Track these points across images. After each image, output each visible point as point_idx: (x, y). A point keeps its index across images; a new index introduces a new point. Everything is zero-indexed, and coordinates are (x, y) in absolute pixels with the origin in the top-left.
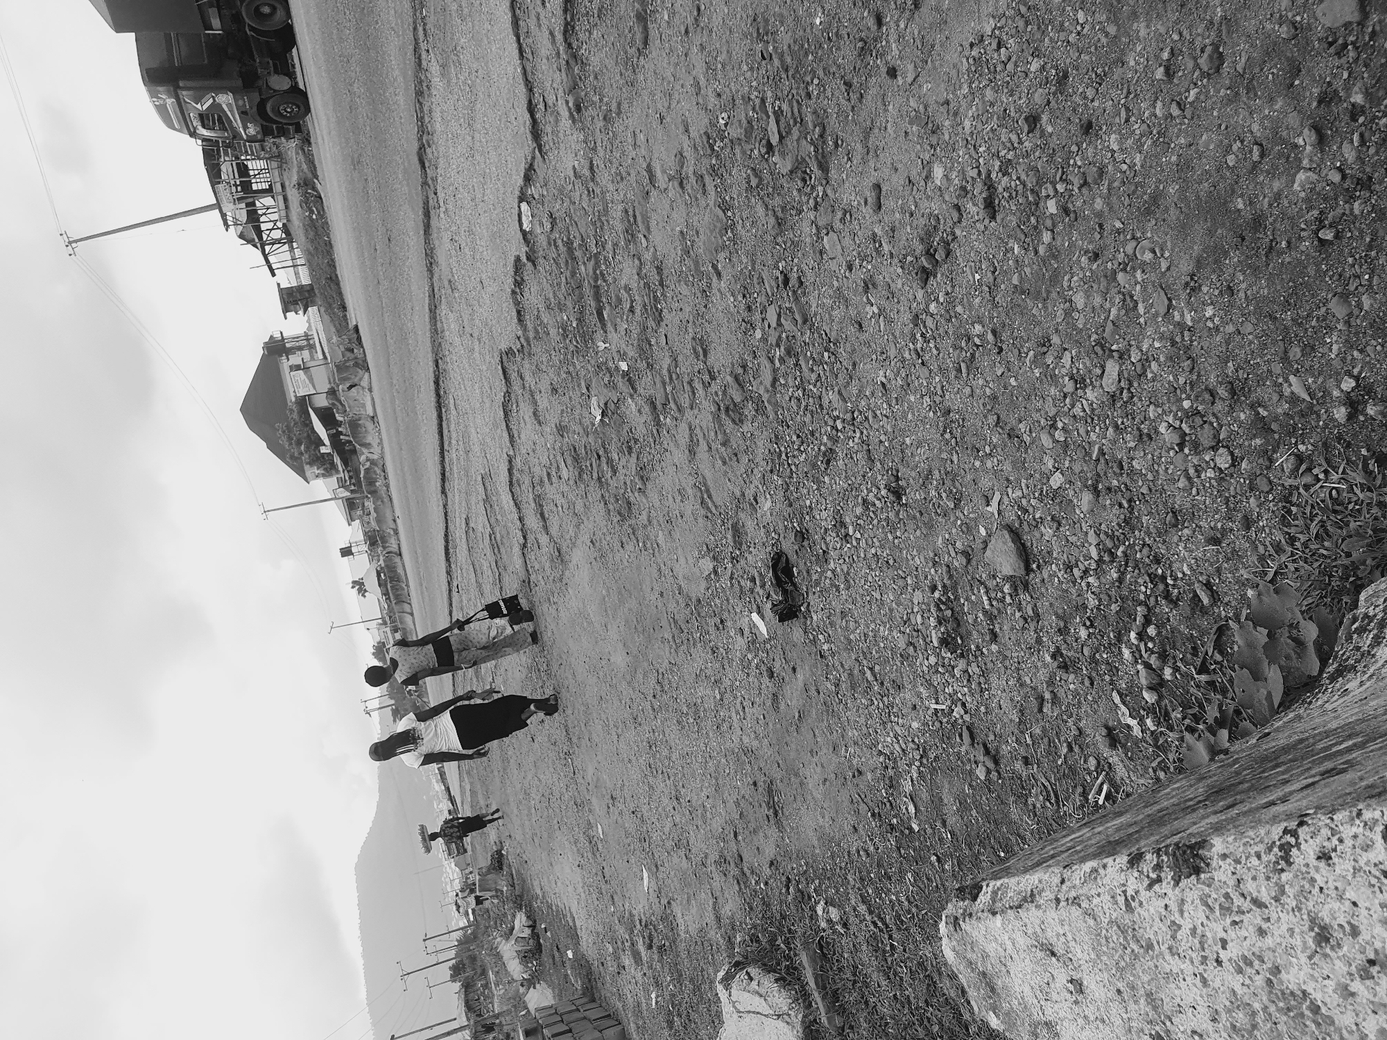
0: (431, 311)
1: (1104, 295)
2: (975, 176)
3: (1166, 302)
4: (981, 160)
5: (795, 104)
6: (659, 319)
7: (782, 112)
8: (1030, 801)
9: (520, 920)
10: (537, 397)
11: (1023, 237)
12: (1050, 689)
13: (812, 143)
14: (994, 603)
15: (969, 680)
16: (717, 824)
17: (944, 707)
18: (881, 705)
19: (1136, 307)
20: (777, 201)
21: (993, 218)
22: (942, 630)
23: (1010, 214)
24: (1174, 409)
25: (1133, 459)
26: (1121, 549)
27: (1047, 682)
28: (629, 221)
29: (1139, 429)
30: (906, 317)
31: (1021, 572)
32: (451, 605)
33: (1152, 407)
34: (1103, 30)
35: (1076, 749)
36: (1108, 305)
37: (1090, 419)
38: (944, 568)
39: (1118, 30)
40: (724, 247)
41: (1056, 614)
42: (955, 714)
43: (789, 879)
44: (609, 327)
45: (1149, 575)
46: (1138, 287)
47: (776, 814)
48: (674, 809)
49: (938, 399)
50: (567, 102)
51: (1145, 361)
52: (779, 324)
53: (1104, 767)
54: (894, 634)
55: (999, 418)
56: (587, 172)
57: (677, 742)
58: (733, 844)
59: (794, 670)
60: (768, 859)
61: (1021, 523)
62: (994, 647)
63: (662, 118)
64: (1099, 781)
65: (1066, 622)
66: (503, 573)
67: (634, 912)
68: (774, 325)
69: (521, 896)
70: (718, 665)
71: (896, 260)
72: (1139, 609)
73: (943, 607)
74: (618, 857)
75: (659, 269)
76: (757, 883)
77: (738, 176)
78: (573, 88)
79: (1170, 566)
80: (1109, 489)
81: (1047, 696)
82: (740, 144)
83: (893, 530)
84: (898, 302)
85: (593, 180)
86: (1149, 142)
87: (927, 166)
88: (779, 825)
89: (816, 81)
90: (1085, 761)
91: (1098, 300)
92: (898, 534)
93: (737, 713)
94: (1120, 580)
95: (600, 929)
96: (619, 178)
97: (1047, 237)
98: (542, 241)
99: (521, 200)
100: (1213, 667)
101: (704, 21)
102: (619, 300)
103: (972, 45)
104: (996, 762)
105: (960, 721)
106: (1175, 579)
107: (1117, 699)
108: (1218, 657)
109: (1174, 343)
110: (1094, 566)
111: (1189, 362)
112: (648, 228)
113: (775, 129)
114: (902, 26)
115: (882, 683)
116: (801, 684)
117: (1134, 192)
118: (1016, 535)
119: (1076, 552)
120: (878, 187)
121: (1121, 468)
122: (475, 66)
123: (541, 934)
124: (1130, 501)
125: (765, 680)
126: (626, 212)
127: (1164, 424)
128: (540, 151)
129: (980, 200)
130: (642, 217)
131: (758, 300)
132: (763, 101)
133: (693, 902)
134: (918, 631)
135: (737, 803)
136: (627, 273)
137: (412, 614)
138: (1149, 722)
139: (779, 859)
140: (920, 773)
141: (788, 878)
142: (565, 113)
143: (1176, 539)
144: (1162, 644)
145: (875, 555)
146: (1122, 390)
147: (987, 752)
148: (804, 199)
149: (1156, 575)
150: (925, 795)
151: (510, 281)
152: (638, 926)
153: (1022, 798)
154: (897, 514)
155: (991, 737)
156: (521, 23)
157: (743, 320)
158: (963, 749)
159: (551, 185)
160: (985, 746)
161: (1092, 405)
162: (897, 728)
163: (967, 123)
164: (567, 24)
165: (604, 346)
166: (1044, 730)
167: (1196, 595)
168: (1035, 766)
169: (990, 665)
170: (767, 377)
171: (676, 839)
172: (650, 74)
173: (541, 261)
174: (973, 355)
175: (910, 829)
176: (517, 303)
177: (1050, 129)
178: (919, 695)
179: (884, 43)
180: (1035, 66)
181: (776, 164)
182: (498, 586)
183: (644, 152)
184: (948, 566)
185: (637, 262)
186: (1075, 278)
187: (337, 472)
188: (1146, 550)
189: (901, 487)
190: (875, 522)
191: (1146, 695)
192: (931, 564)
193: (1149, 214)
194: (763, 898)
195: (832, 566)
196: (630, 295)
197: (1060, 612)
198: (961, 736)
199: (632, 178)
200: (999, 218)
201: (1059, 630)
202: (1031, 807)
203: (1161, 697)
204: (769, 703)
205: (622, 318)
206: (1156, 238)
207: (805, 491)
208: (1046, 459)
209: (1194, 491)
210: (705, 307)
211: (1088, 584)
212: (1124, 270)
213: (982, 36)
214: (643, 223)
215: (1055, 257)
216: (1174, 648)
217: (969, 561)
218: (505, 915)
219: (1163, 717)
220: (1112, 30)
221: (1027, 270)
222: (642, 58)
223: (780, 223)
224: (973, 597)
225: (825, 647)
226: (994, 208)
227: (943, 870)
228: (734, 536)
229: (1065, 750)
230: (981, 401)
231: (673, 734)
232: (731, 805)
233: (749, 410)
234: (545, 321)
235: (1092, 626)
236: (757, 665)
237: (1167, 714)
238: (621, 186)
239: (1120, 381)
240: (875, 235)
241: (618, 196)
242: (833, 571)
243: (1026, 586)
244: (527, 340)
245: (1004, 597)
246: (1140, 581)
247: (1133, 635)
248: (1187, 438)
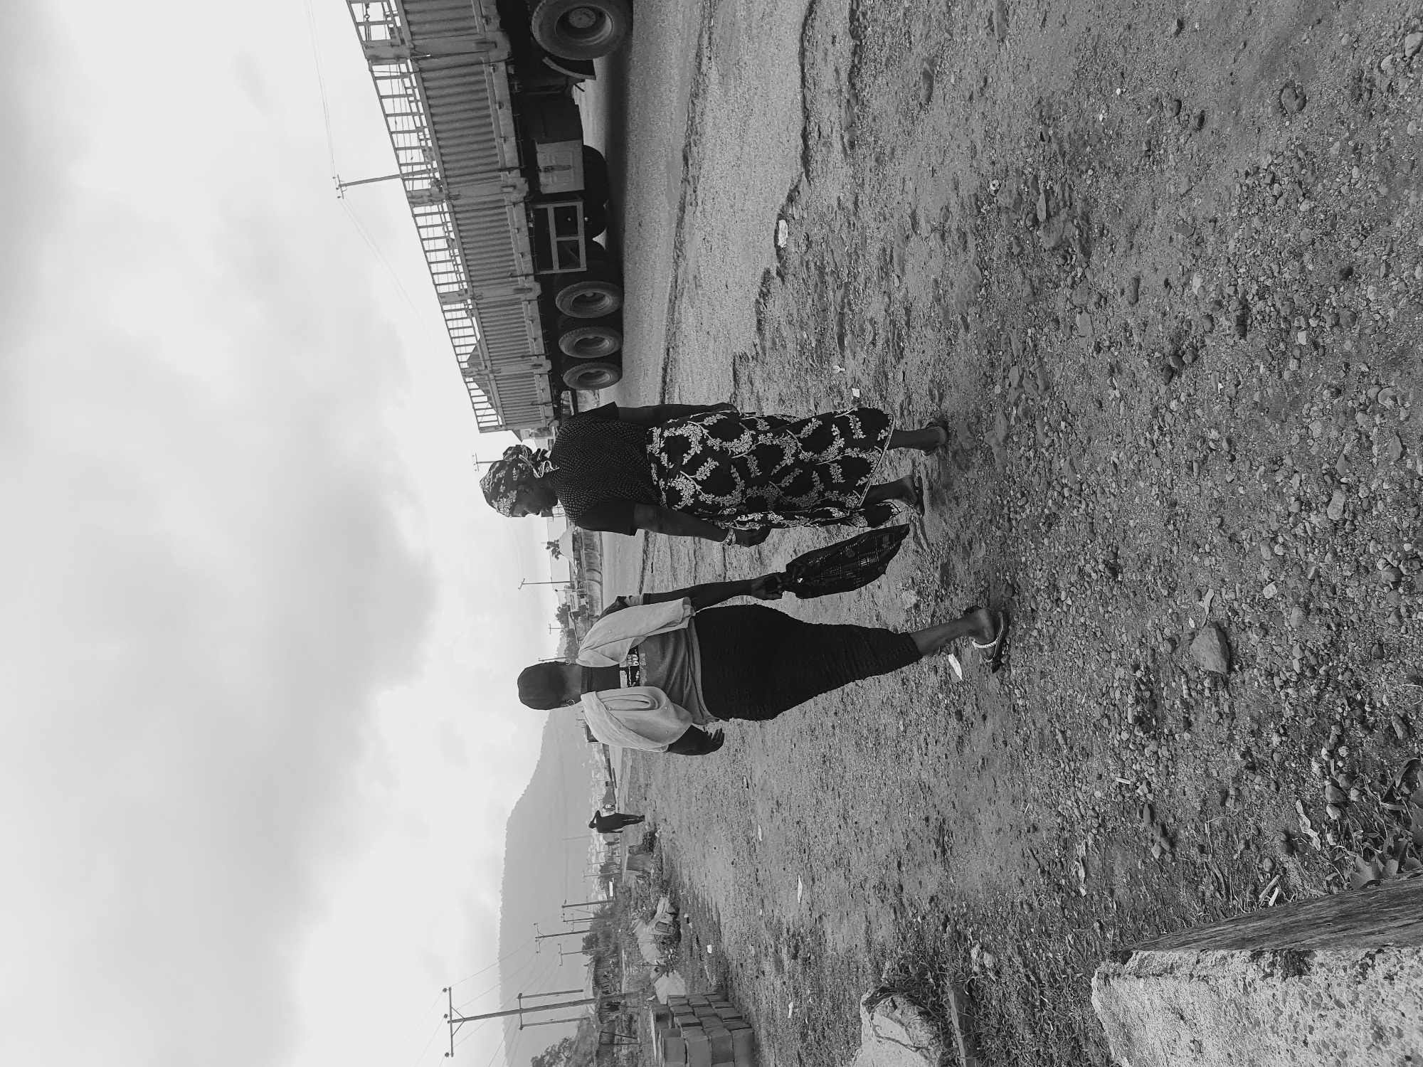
0: (670, 300)
1: (1341, 430)
2: (1231, 294)
3: (1401, 449)
4: (1239, 280)
5: (1067, 189)
6: (900, 355)
7: (1053, 192)
8: (1201, 888)
9: (663, 906)
10: (764, 404)
11: (1269, 359)
12: (1236, 786)
13: (1078, 227)
14: (1193, 694)
15: (1157, 762)
16: (881, 851)
17: (1129, 783)
18: (1067, 769)
19: (1370, 448)
20: (1035, 272)
21: (1243, 335)
22: (1139, 709)
23: (1260, 336)
24: (1395, 549)
25: (1347, 587)
26: (1323, 668)
27: (1233, 778)
28: (885, 260)
29: (1357, 560)
30: (1147, 408)
31: (1223, 670)
32: (642, 582)
33: (1373, 543)
34: (1374, 189)
35: (1253, 848)
36: (1343, 439)
37: (1310, 540)
38: (1150, 651)
39: (1389, 192)
40: (975, 303)
41: (1252, 718)
42: (1138, 791)
43: (947, 919)
44: (848, 353)
45: (1348, 699)
46: (1375, 430)
47: (944, 852)
48: (840, 826)
49: (1166, 491)
50: (842, 137)
51: (1373, 498)
52: (1020, 385)
53: (1278, 869)
54: (1091, 703)
55: (1222, 521)
56: (850, 206)
57: (852, 762)
58: (895, 874)
59: (984, 717)
60: (929, 895)
61: (1230, 624)
62: (1186, 736)
63: (934, 171)
64: (1272, 883)
65: (1260, 725)
66: (700, 563)
67: (783, 920)
68: (1014, 385)
69: (668, 882)
70: (906, 697)
71: (1143, 353)
72: (1333, 728)
73: (1143, 687)
74: (774, 862)
75: (908, 311)
76: (914, 916)
77: (1000, 242)
78: (851, 126)
79: (1370, 694)
80: (1320, 610)
81: (1232, 792)
82: (1007, 213)
83: (1105, 604)
84: (1141, 392)
85: (855, 214)
86: (1405, 300)
87: (1187, 273)
88: (945, 862)
89: (1090, 172)
90: (1261, 861)
91: (1334, 434)
92: (1109, 609)
93: (919, 748)
94: (1319, 697)
95: (744, 929)
96: (882, 218)
97: (1293, 365)
98: (794, 260)
99: (780, 217)
100: (1398, 798)
101: (989, 92)
102: (863, 330)
103: (1247, 174)
104: (1172, 845)
105: (1143, 799)
106: (1374, 707)
107: (1300, 809)
108: (1406, 790)
109: (1402, 488)
110: (1294, 679)
111: (1415, 509)
112: (903, 270)
113: (1044, 207)
114: (1182, 141)
115: (1071, 748)
116: (989, 733)
117: (1384, 342)
118: (1223, 633)
119: (1279, 662)
120: (1137, 280)
121: (1335, 593)
122: (756, 83)
123: (683, 923)
124: (1339, 625)
125: (954, 722)
126: (884, 250)
127: (1382, 561)
128: (807, 176)
129: (1233, 316)
130: (899, 260)
131: (1003, 358)
132: (1036, 178)
133: (845, 921)
134: (1115, 705)
135: (906, 835)
136: (874, 307)
137: (601, 583)
138: (1329, 837)
139: (940, 895)
140: (1095, 840)
141: (947, 917)
142: (837, 146)
143: (1378, 670)
144: (1352, 766)
145: (1084, 624)
146: (1345, 521)
147: (1165, 833)
148: (1063, 276)
149: (1355, 700)
150: (1096, 862)
151: (757, 290)
152: (785, 934)
153: (1194, 883)
154: (1111, 589)
155: (1171, 820)
156: (807, 54)
157: (985, 374)
158: (1143, 825)
159: (812, 210)
160: (1163, 827)
161: (1314, 528)
162: (1078, 793)
163: (1231, 243)
164: (853, 66)
165: (839, 369)
166: (1224, 823)
167: (1391, 727)
168: (1210, 856)
169: (1180, 752)
170: (1000, 432)
171: (838, 856)
172: (928, 129)
173: (791, 277)
174: (1206, 457)
175: (1078, 893)
176: (759, 312)
177: (1310, 267)
178: (1106, 766)
179: (1162, 152)
180: (1304, 207)
181: (1039, 238)
182: (693, 574)
183: (910, 199)
184: (1153, 650)
185: (887, 299)
186: (1315, 408)
187: (550, 434)
188: (1348, 674)
189: (1119, 565)
190: (1089, 592)
191: (1329, 810)
192: (1137, 644)
193: (1396, 365)
194: (918, 931)
195: (1039, 625)
196: (874, 328)
197: (1256, 714)
198: (1141, 813)
199: (895, 221)
200: (1249, 336)
201: (1252, 731)
202: (1200, 894)
203: (1343, 816)
204: (953, 745)
205: (862, 347)
206: (1399, 388)
207: (1022, 548)
208: (1262, 569)
209: (1403, 631)
210: (948, 354)
211: (1287, 695)
212: (1364, 411)
213: (1258, 168)
214: (899, 264)
215: (1298, 385)
216: (1363, 772)
217: (1174, 649)
218: (648, 897)
219: (1344, 835)
220: (1383, 190)
221: (1270, 391)
222: (922, 112)
223: (1035, 292)
224: (1173, 684)
225: (1020, 702)
226: (1245, 326)
227: (1105, 938)
228: (942, 576)
229: (1242, 847)
230: (1207, 502)
231: (850, 754)
232: (899, 835)
233: (977, 459)
234: (785, 334)
235: (1285, 734)
236: (947, 705)
237: (1348, 835)
238: (884, 225)
239: (1344, 512)
240: (1126, 323)
241: (878, 235)
242: (1039, 631)
243: (1226, 683)
244: (763, 349)
245: (1203, 690)
246: (1338, 702)
247: (1324, 751)
248: (1403, 579)
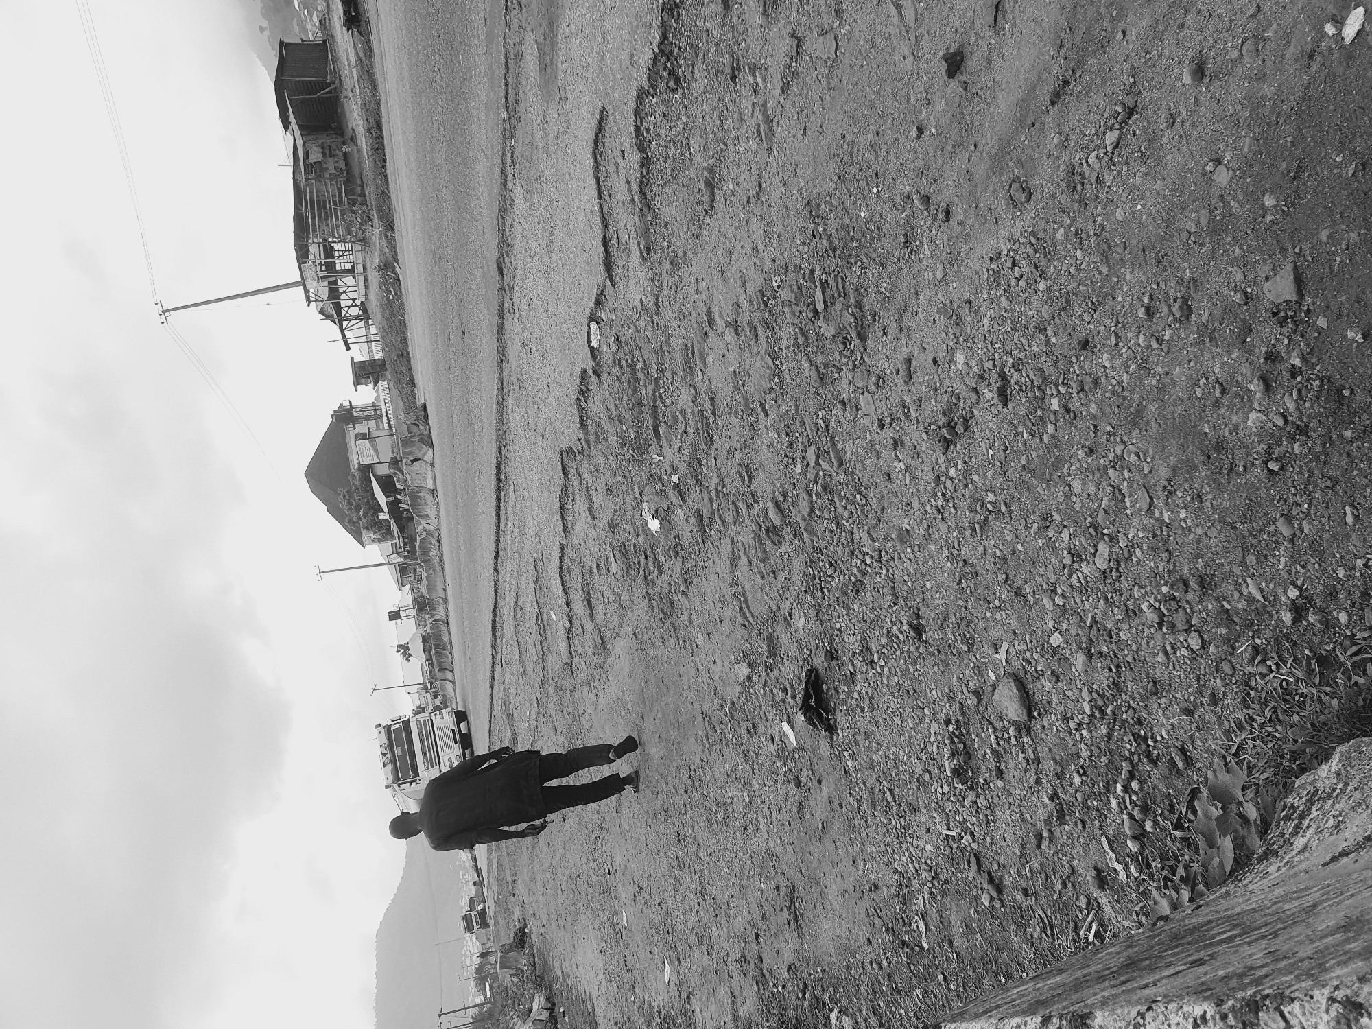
0: (498, 402)
1: (1098, 486)
2: (991, 367)
3: (1148, 500)
4: (996, 355)
5: (840, 280)
6: (710, 442)
7: (828, 285)
8: (1029, 930)
9: (539, 1002)
10: (593, 494)
11: (1030, 425)
12: (1048, 828)
13: (853, 315)
14: (1001, 742)
15: (977, 812)
16: (739, 924)
17: (954, 834)
18: (898, 825)
19: (1123, 501)
20: (819, 359)
21: (1005, 405)
22: (955, 761)
23: (1020, 405)
24: (1155, 592)
25: (1120, 630)
26: (1110, 708)
27: (1045, 821)
28: (688, 355)
29: (1125, 605)
30: (930, 477)
31: (1023, 718)
32: (493, 678)
33: (1136, 588)
34: (1097, 268)
35: (1069, 886)
36: (1100, 494)
37: (1084, 589)
38: (958, 705)
39: (1109, 271)
40: (771, 390)
41: (1054, 760)
42: (964, 841)
43: (805, 985)
44: (664, 442)
45: (1133, 735)
46: (1125, 484)
47: (796, 920)
48: (699, 904)
49: (955, 552)
50: (639, 244)
51: (1131, 547)
52: (817, 463)
53: (1093, 905)
54: (913, 759)
55: (1007, 576)
56: (652, 306)
57: (705, 838)
58: (754, 945)
59: (820, 782)
60: (787, 963)
61: (1025, 673)
62: (1000, 784)
63: (722, 271)
64: (1089, 919)
65: (1062, 768)
66: (547, 653)
67: (654, 1004)
68: (812, 464)
69: (542, 978)
70: (748, 768)
71: (921, 427)
72: (1124, 764)
73: (956, 740)
74: (641, 946)
75: (713, 400)
76: (775, 986)
77: (787, 334)
78: (645, 233)
79: (1151, 729)
80: (1100, 653)
81: (1045, 834)
82: (790, 305)
83: (914, 663)
84: (923, 462)
85: (657, 314)
86: (1134, 366)
87: (951, 351)
88: (798, 929)
89: (859, 263)
90: (1077, 899)
91: (1092, 489)
92: (918, 667)
93: (765, 817)
94: (1109, 736)
95: (618, 1017)
96: (681, 317)
97: (1051, 429)
98: (608, 358)
99: (591, 320)
100: (1186, 825)
101: (764, 197)
102: (675, 421)
103: (991, 259)
104: (999, 890)
105: (969, 848)
106: (1156, 741)
107: (1106, 845)
108: (1191, 817)
109: (1154, 536)
110: (1087, 721)
111: (1166, 554)
112: (704, 363)
113: (821, 299)
114: (934, 232)
115: (900, 805)
116: (825, 797)
117: (1122, 404)
118: (1021, 684)
119: (1071, 705)
120: (909, 361)
121: (1111, 637)
123: (560, 1017)
124: (1118, 667)
125: (792, 788)
126: (686, 346)
127: (1146, 604)
128: (611, 281)
129: (994, 387)
130: (700, 353)
131: (800, 439)
132: (812, 272)
133: (712, 999)
134: (934, 759)
135: (760, 906)
136: (684, 399)
137: (453, 682)
138: (1133, 869)
139: (797, 963)
140: (931, 894)
141: (805, 983)
142: (636, 253)
143: (1155, 706)
144: (1145, 799)
145: (898, 684)
146: (1111, 569)
147: (991, 880)
148: (844, 360)
149: (1140, 736)
150: (935, 916)
151: (576, 388)
152: (657, 1019)
153: (1022, 927)
154: (918, 648)
155: (996, 867)
157: (786, 455)
158: (971, 875)
159: (619, 311)
160: (989, 874)
161: (1086, 577)
162: (911, 848)
163: (986, 322)
164: (643, 177)
165: (658, 458)
166: (1042, 865)
167: (1172, 758)
168: (1033, 898)
169: (996, 799)
170: (804, 507)
171: (699, 934)
172: (715, 233)
173: (606, 376)
174: (986, 518)
175: (921, 947)
176: (580, 409)
177: (1054, 340)
178: (933, 819)
179: (918, 243)
180: (1042, 286)
181: (820, 327)
182: (541, 665)
183: (705, 298)
184: (961, 703)
185: (693, 392)
186: (1073, 468)
187: (393, 538)
188: (1130, 712)
189: (922, 625)
190: (898, 653)
191: (1129, 843)
192: (946, 699)
193: (1134, 425)
194: (780, 1001)
195: (858, 688)
196: (685, 418)
197: (1058, 758)
198: (969, 862)
199: (693, 319)
200: (1010, 406)
201: (1057, 774)
202: (1029, 937)
203: (1142, 847)
204: (795, 811)
205: (676, 436)
206: (1140, 445)
207: (836, 614)
208: (1047, 619)
209: (1171, 668)
210: (752, 438)
211: (1082, 736)
212: (1114, 467)
213: (1000, 254)
214: (700, 359)
215: (1057, 446)
216: (1154, 804)
217: (980, 701)
218: (523, 995)
219: (1145, 865)
220: (1105, 270)
221: (1034, 454)
222: (708, 217)
223: (822, 377)
224: (983, 735)
225: (850, 764)
226: (1006, 396)
227: (949, 990)
228: (769, 646)
229: (1059, 886)
230: (992, 560)
231: (702, 832)
232: (754, 906)
233: (787, 533)
234: (606, 429)
235: (1085, 774)
236: (785, 772)
237: (1148, 863)
238: (683, 323)
239: (1110, 560)
240: (904, 401)
241: (681, 333)
242: (859, 693)
243: (1029, 730)
244: (588, 443)
245: (1010, 738)
246: (1125, 738)
247: (1119, 787)
248: (1165, 619)
